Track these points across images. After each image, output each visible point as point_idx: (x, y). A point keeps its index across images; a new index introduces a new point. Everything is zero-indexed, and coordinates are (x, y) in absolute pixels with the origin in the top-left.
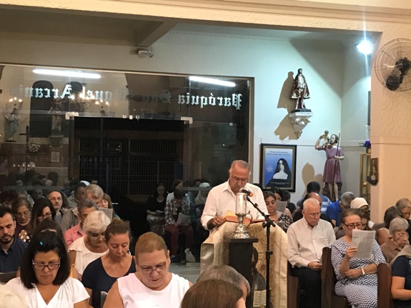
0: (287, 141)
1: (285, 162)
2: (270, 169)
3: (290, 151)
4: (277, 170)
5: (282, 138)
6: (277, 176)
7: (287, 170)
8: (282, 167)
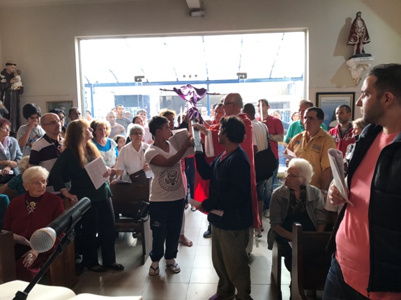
0: (345, 89)
4: (334, 118)
6: (333, 124)
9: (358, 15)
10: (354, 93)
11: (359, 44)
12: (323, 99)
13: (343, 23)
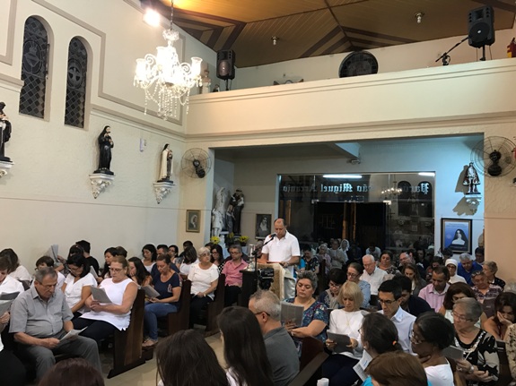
0: (464, 216)
1: (462, 232)
2: (449, 237)
3: (467, 224)
4: (456, 238)
5: (459, 214)
6: (455, 242)
7: (464, 238)
8: (460, 235)
9: (471, 164)
10: (471, 220)
11: (472, 185)
12: (446, 223)
13: (462, 169)
